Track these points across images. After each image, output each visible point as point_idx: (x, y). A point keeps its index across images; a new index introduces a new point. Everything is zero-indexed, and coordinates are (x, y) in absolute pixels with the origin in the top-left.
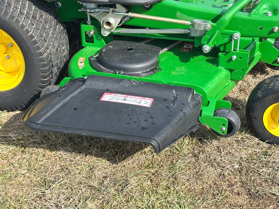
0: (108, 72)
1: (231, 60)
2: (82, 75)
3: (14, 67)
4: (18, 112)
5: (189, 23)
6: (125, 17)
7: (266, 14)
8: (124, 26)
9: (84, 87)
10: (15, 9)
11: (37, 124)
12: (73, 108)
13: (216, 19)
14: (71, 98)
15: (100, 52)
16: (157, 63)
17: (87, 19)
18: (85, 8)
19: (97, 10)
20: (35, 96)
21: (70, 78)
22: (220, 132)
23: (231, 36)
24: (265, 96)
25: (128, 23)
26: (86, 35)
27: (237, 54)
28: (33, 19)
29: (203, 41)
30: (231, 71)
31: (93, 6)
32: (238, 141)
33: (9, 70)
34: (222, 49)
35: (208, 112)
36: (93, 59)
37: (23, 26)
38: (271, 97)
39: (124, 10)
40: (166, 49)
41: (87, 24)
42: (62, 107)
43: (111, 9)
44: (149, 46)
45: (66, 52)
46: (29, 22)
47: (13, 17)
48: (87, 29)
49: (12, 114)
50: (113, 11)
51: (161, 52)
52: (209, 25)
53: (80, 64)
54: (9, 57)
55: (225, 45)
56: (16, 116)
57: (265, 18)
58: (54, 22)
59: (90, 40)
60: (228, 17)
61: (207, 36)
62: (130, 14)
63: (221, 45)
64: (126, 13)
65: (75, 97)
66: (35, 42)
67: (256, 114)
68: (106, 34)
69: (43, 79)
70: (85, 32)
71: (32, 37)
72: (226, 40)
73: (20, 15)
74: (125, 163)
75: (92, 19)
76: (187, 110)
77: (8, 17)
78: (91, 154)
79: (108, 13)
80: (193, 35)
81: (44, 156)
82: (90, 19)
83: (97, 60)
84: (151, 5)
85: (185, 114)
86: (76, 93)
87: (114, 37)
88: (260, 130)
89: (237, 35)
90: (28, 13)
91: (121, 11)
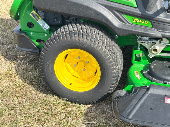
0: (160, 82)
2: (143, 84)
9: (149, 93)
10: (100, 40)
11: (129, 119)
12: (150, 108)
14: (144, 101)
15: (150, 68)
17: (138, 46)
19: (149, 41)
20: (104, 96)
21: (132, 86)
28: (110, 47)
33: (84, 77)
36: (145, 73)
39: (168, 41)
41: (138, 50)
43: (159, 41)
46: (108, 49)
47: (99, 46)
48: (138, 53)
50: (160, 43)
53: (137, 76)
54: (85, 70)
56: (89, 108)
64: (168, 43)
66: (111, 62)
69: (112, 85)
70: (136, 55)
73: (103, 45)
77: (96, 45)
79: (156, 43)
82: (140, 47)
83: (148, 73)
90: (107, 43)
91: (165, 42)
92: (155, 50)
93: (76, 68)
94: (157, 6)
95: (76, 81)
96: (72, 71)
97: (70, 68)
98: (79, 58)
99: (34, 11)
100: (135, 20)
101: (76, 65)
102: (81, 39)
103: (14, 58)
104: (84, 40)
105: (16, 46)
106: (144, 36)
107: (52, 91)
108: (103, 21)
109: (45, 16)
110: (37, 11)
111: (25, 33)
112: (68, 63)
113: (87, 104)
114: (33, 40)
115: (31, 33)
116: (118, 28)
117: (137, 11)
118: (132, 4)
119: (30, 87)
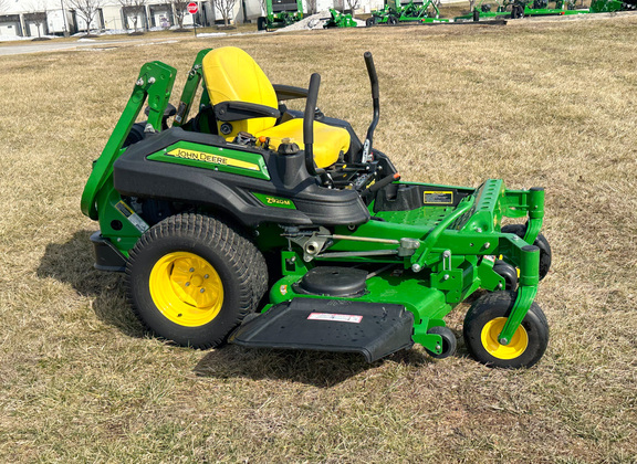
1: (443, 279)
2: (286, 299)
3: (209, 300)
4: (212, 350)
5: (397, 242)
6: (330, 239)
7: (476, 231)
8: (327, 251)
9: (289, 309)
10: (216, 235)
11: (245, 342)
12: (280, 327)
13: (424, 237)
15: (303, 279)
16: (365, 286)
17: (288, 245)
18: (287, 232)
21: (272, 304)
22: (435, 351)
23: (442, 254)
24: (480, 312)
25: (332, 248)
26: (287, 263)
27: (449, 273)
29: (412, 260)
30: (445, 292)
31: (295, 229)
32: (456, 366)
33: (203, 304)
34: (433, 269)
35: (421, 330)
36: (296, 285)
37: (224, 252)
38: (486, 313)
39: (328, 232)
40: (374, 274)
41: (288, 251)
42: (269, 326)
43: (314, 233)
44: (356, 271)
45: (265, 282)
46: (231, 248)
47: (214, 243)
48: (289, 256)
49: (205, 352)
50: (317, 235)
51: (368, 277)
52: (418, 243)
53: (283, 290)
54: (203, 291)
55: (437, 264)
57: (476, 235)
58: (254, 249)
59: (291, 268)
60: (436, 234)
61: (416, 255)
62: (334, 236)
63: (433, 265)
64: (330, 235)
65: (282, 317)
66: (236, 269)
67: (473, 333)
68: (309, 259)
70: (286, 260)
71: (233, 263)
72: (437, 259)
74: (335, 388)
75: (294, 245)
76: (398, 325)
78: (298, 380)
79: (311, 236)
80: (401, 255)
81: (248, 384)
82: (292, 245)
83: (300, 285)
84: (357, 226)
85: (396, 329)
86: (281, 314)
87: (316, 263)
88: (479, 352)
89: (448, 252)
90: (229, 239)
91: (324, 234)
92: (312, 248)
93: (190, 288)
94: (299, 176)
95: (190, 311)
96: (184, 295)
97: (179, 289)
98: (192, 270)
99: (122, 202)
100: (270, 200)
101: (188, 284)
102: (185, 234)
103: (96, 290)
104: (191, 235)
105: (95, 265)
106: (288, 225)
107: (149, 330)
108: (220, 204)
109: (142, 209)
110: (128, 202)
111: (109, 240)
112: (176, 280)
113: (207, 348)
114: (123, 252)
115: (119, 239)
116: (244, 214)
117: (271, 186)
118: (263, 175)
119: (115, 330)
